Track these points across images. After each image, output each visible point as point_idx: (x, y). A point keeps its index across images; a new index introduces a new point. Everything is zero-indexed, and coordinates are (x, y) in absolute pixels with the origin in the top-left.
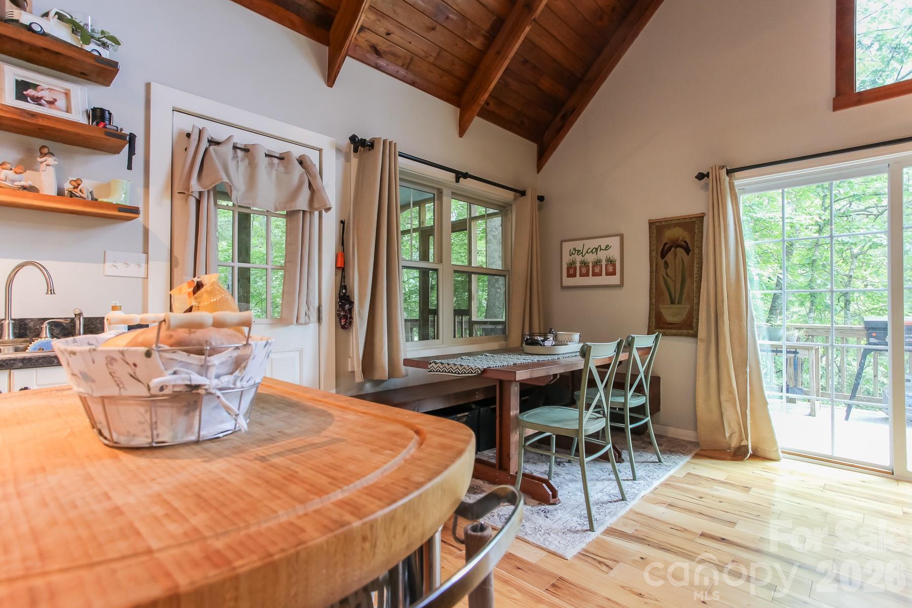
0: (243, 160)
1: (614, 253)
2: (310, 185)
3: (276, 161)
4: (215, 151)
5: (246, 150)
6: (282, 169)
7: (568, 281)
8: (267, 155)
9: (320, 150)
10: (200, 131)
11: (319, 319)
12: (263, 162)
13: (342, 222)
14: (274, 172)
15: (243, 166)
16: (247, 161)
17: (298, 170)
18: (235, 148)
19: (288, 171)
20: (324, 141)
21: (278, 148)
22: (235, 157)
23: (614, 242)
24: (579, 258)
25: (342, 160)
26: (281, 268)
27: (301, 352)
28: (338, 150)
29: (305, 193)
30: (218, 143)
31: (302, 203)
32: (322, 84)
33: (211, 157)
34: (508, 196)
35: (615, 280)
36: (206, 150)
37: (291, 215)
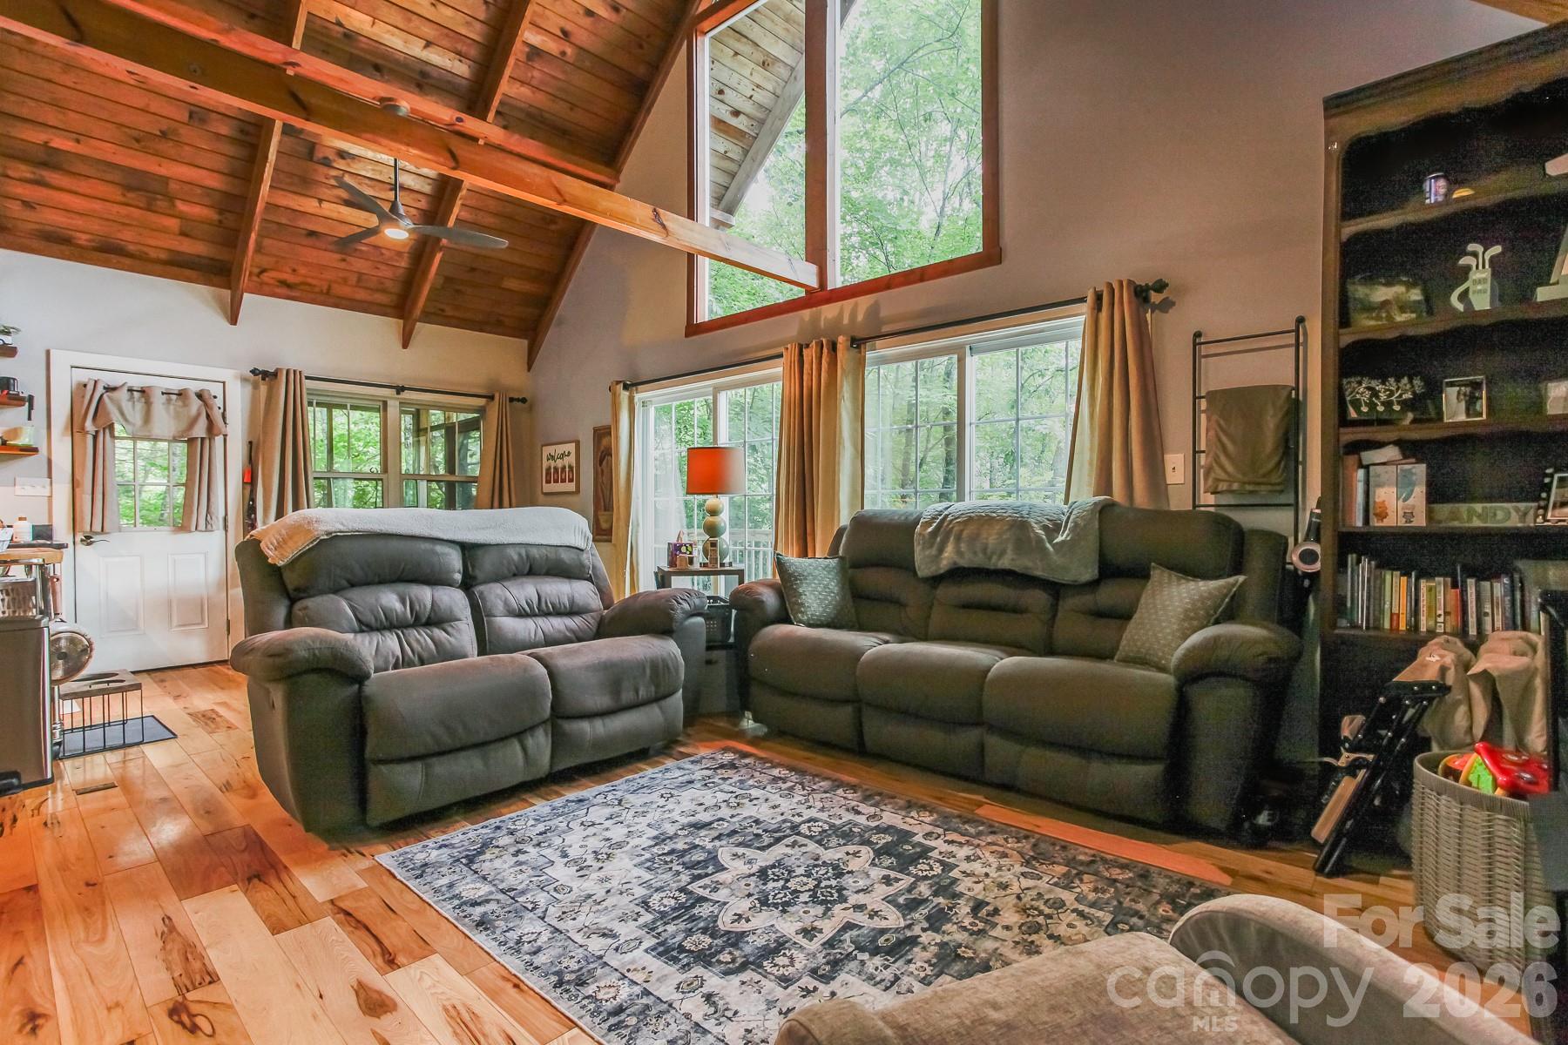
0: (138, 401)
1: (572, 460)
2: (208, 416)
3: (174, 397)
4: (109, 397)
5: (143, 391)
6: (180, 403)
7: (548, 488)
8: (163, 393)
9: (224, 383)
10: (96, 382)
11: (226, 527)
12: (158, 401)
13: (250, 443)
14: (172, 407)
15: (139, 406)
16: (143, 400)
17: (196, 404)
18: (131, 390)
19: (185, 405)
20: (228, 375)
21: (175, 385)
22: (132, 398)
23: (571, 447)
24: (552, 464)
25: (249, 388)
26: (183, 485)
27: (206, 554)
28: (244, 380)
29: (203, 422)
30: (114, 389)
31: (200, 430)
32: (225, 324)
33: (104, 403)
34: (481, 402)
35: (571, 487)
36: (102, 396)
37: (191, 441)
